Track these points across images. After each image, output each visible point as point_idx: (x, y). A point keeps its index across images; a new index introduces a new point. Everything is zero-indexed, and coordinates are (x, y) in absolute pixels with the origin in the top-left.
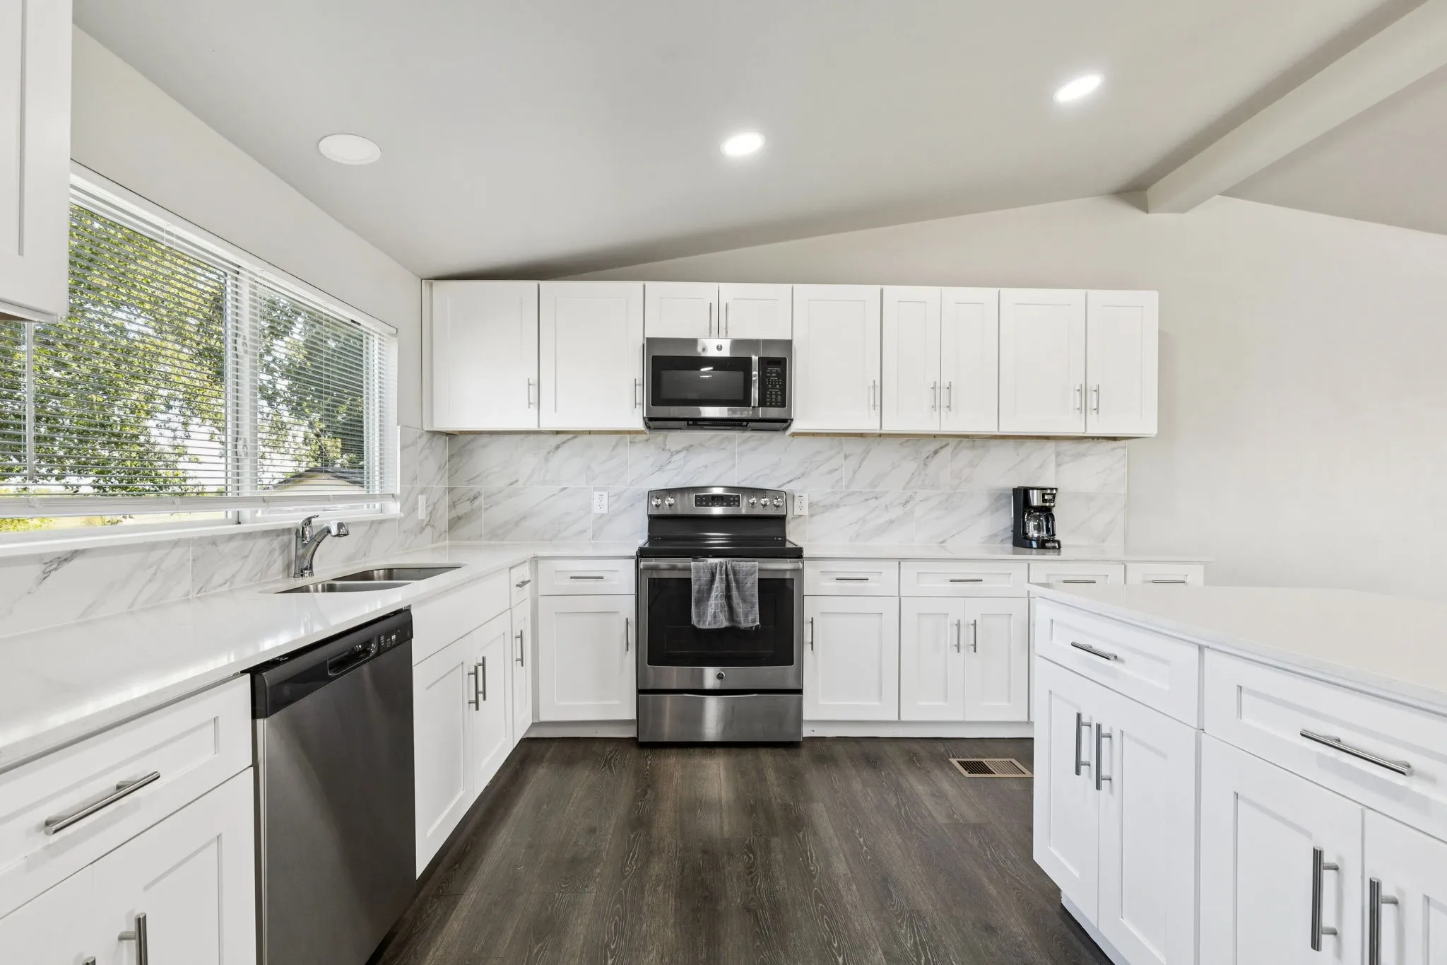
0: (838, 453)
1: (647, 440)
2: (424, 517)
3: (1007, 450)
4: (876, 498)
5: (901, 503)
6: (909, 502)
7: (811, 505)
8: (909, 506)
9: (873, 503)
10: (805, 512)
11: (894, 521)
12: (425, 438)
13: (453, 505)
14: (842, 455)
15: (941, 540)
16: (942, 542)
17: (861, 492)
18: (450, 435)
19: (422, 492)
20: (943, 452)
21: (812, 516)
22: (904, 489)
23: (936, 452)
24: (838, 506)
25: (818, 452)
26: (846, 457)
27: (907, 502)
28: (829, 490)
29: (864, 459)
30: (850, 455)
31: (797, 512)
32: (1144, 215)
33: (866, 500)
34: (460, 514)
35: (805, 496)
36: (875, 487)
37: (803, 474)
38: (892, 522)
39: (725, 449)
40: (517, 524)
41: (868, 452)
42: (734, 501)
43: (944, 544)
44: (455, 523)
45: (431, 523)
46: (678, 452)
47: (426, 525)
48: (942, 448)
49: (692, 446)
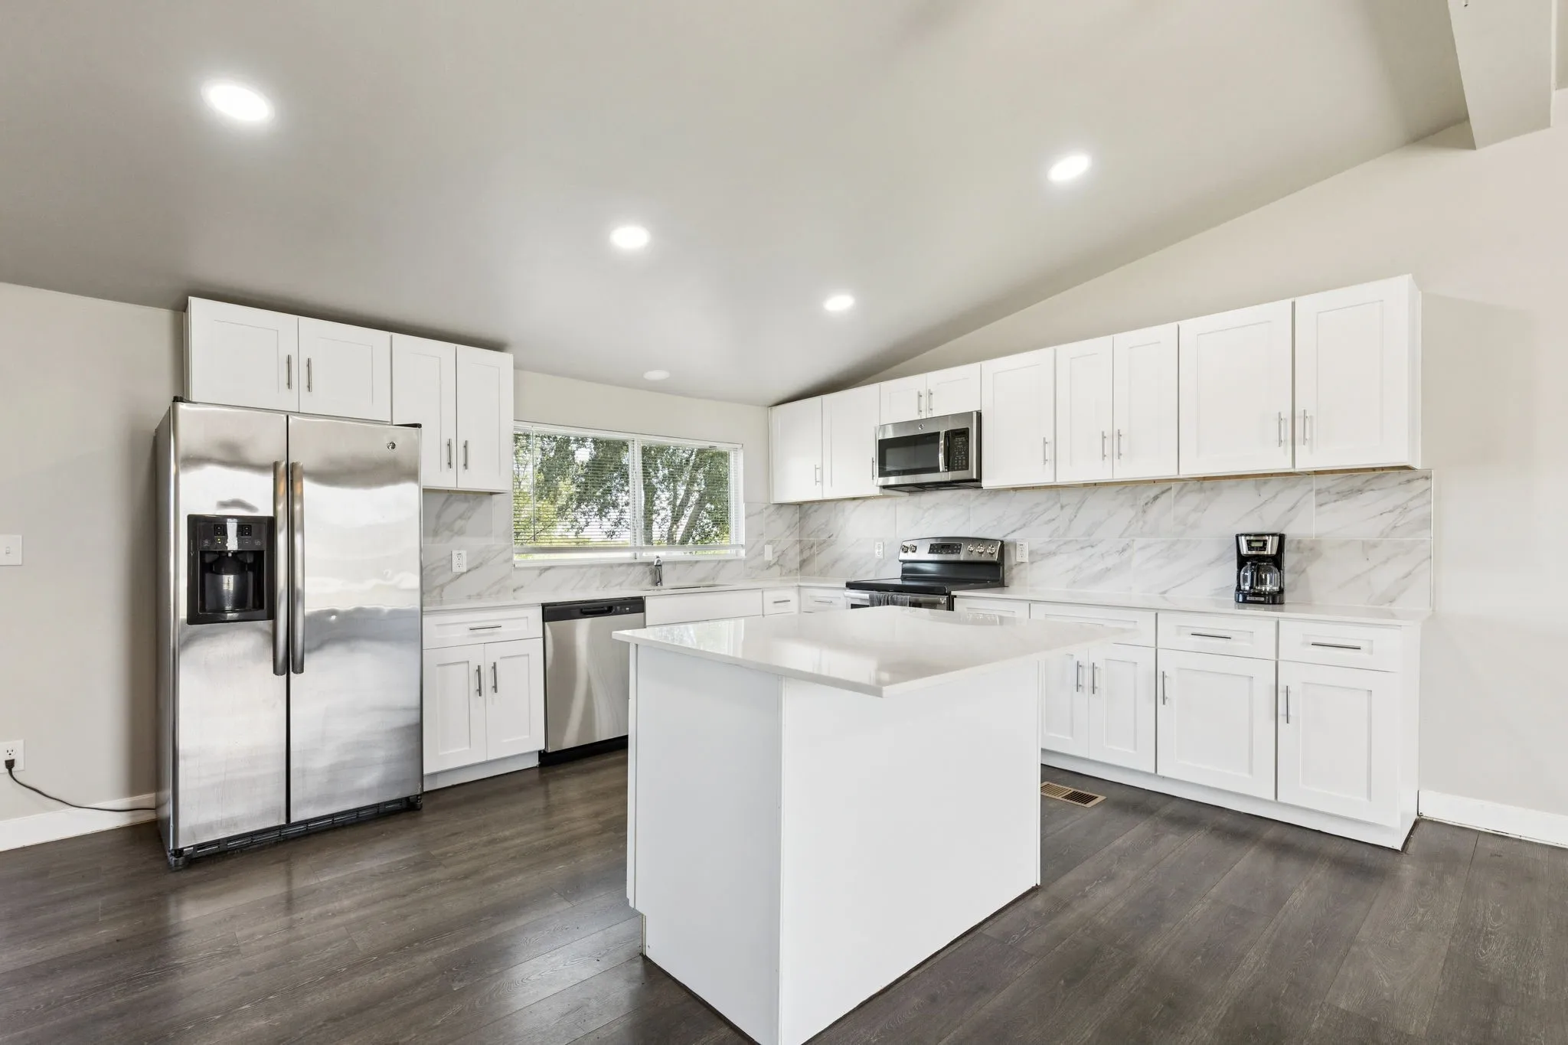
0: (1056, 503)
1: (908, 501)
2: (771, 559)
3: (1246, 492)
4: (1092, 547)
5: (1117, 551)
6: (1125, 550)
7: (1031, 553)
8: (1126, 554)
9: (1089, 551)
10: (1026, 559)
11: (1110, 569)
12: (772, 509)
13: (801, 551)
14: (1059, 505)
15: (1163, 590)
16: (1165, 592)
17: (1076, 540)
18: (800, 505)
19: (769, 543)
20: (1164, 497)
21: (1032, 563)
22: (1120, 537)
23: (1156, 498)
24: (1054, 554)
25: (1037, 505)
26: (1062, 507)
27: (1124, 550)
28: (1048, 539)
29: (1079, 508)
30: (1066, 505)
31: (1019, 560)
32: (1466, 155)
33: (1082, 548)
34: (805, 558)
35: (1026, 544)
36: (1089, 535)
37: (1024, 525)
38: (1108, 570)
39: (962, 505)
40: (833, 565)
41: (1083, 503)
42: (958, 549)
43: (1166, 595)
44: (803, 563)
45: (780, 563)
46: (929, 509)
47: (774, 564)
48: (1163, 493)
49: (938, 504)
